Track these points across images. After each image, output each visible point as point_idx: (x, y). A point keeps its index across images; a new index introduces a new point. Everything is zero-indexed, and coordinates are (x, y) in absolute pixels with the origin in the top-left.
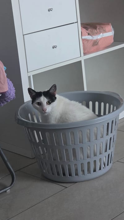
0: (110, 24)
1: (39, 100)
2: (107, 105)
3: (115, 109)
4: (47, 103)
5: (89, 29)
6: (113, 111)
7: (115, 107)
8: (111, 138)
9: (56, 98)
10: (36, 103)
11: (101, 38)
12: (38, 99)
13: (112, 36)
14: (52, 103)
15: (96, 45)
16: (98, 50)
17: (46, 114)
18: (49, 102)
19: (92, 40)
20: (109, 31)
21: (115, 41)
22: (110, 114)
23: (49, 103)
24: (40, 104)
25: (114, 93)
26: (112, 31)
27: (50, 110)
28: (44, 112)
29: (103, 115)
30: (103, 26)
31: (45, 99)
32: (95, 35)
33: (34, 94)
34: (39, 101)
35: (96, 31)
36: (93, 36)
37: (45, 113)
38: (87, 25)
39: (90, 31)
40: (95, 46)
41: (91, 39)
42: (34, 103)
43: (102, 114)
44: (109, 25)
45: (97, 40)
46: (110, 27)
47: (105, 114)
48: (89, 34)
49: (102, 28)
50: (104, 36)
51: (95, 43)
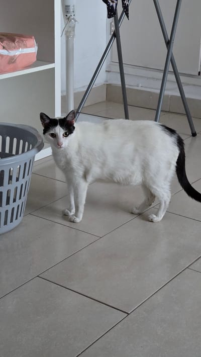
0: (33, 37)
1: (54, 130)
2: (21, 142)
3: (31, 148)
4: (63, 135)
5: (5, 42)
6: (28, 150)
7: (31, 145)
8: (22, 185)
9: (74, 128)
10: (50, 134)
11: (20, 55)
12: (52, 130)
13: (35, 53)
14: (70, 135)
15: (13, 63)
16: (15, 70)
17: (62, 149)
18: (66, 133)
19: (8, 56)
20: (31, 47)
21: (37, 60)
22: (24, 155)
23: (66, 135)
24: (54, 136)
25: (31, 127)
26: (34, 47)
27: (67, 145)
28: (59, 147)
29: (15, 154)
30: (24, 39)
31: (62, 129)
32: (12, 50)
33: (47, 121)
34: (53, 132)
35: (13, 44)
36: (10, 51)
37: (61, 147)
38: (4, 35)
39: (6, 44)
40: (11, 65)
41: (7, 54)
42: (46, 134)
43: (14, 152)
44: (31, 38)
45: (14, 56)
46: (33, 41)
47: (17, 153)
48: (4, 48)
49: (22, 41)
50: (24, 53)
51: (12, 60)
